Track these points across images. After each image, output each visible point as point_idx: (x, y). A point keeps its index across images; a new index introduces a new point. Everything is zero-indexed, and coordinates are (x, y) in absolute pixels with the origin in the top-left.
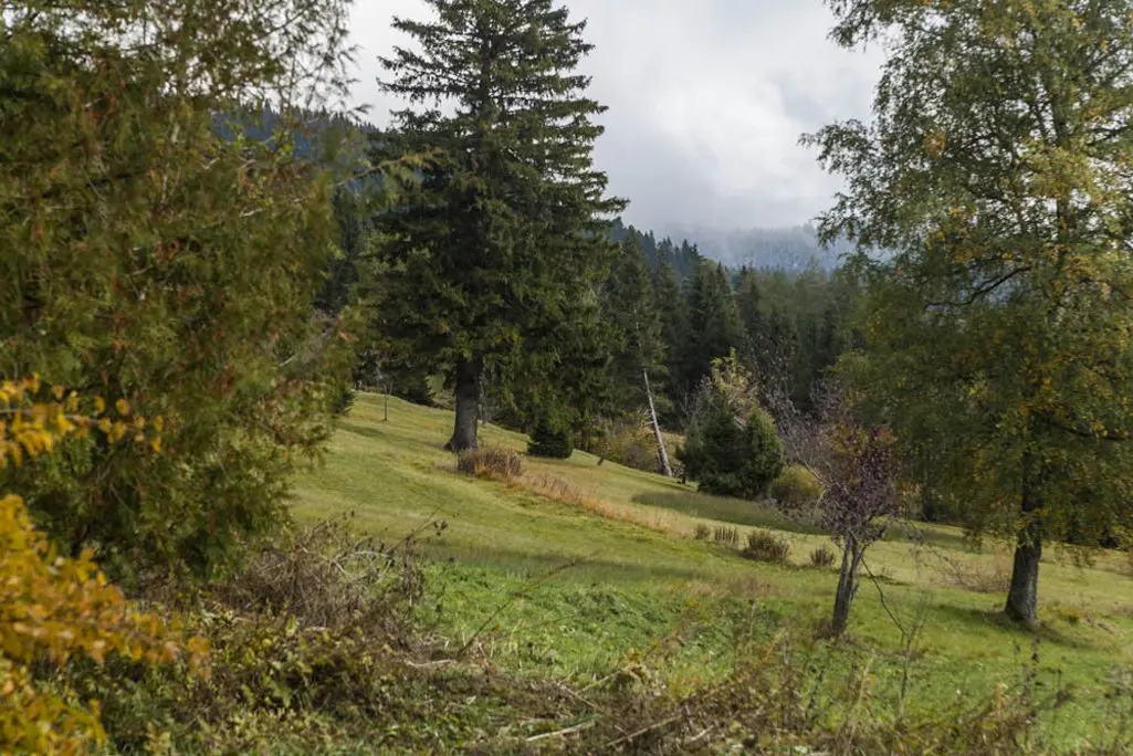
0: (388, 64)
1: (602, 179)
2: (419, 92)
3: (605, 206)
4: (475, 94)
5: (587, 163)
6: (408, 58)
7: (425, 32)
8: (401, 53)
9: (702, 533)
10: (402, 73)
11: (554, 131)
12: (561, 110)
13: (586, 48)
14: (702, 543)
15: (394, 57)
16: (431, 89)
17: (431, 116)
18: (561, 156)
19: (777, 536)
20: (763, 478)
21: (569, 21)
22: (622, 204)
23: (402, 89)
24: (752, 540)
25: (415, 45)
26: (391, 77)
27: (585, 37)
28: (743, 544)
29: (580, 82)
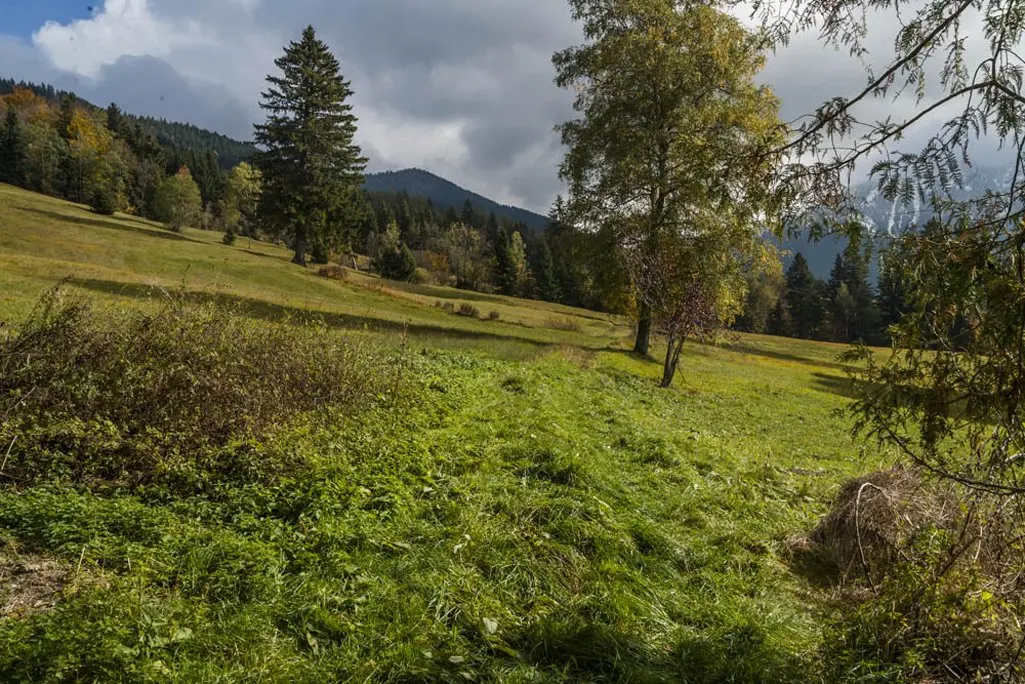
0: (265, 96)
1: (358, 149)
2: (277, 109)
3: (357, 161)
4: (304, 112)
5: (349, 142)
6: (274, 93)
7: (282, 83)
8: (271, 91)
9: (438, 304)
10: (271, 100)
11: (337, 128)
12: (341, 119)
13: (351, 93)
14: (438, 308)
15: (268, 93)
16: (283, 108)
17: (285, 119)
18: (338, 138)
19: (472, 303)
20: (408, 273)
21: (344, 81)
22: (366, 160)
23: (270, 107)
24: (462, 307)
25: (277, 88)
26: (266, 101)
27: (350, 88)
28: (457, 307)
29: (348, 108)
